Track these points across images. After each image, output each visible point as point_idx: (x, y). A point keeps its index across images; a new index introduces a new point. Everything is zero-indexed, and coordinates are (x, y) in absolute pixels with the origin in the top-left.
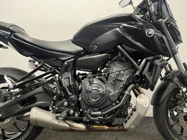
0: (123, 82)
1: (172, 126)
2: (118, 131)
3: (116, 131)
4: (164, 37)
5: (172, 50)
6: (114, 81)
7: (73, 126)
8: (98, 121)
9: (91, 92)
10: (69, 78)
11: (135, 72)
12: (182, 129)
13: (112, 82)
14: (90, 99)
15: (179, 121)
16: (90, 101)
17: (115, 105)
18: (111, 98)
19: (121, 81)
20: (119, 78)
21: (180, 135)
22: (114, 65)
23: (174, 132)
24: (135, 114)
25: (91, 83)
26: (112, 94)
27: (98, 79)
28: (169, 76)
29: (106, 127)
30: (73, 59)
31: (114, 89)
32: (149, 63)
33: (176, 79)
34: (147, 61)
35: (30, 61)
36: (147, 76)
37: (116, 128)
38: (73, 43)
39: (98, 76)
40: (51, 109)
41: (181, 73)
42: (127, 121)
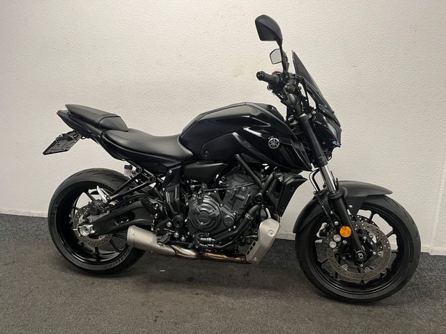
0: (243, 202)
2: (241, 262)
5: (318, 160)
6: (231, 199)
7: (179, 252)
8: (208, 249)
9: (198, 214)
10: (174, 191)
11: (258, 191)
13: (230, 201)
14: (197, 222)
16: (197, 225)
18: (226, 223)
19: (241, 200)
20: (239, 196)
22: (233, 178)
24: (258, 244)
25: (200, 202)
26: (227, 216)
27: (210, 196)
29: (224, 257)
30: (179, 167)
32: (275, 181)
35: (126, 166)
36: (272, 197)
38: (180, 142)
39: (209, 191)
40: (152, 229)
41: (331, 193)
42: (249, 252)
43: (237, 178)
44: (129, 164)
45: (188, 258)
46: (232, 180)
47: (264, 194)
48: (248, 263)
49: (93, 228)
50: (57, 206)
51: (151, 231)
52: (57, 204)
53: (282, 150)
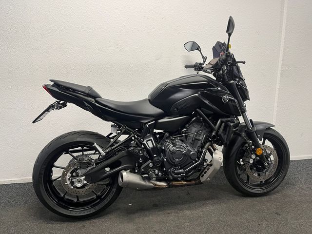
0: (200, 141)
1: (240, 175)
2: (195, 184)
3: (192, 185)
4: (236, 101)
5: (241, 109)
6: (192, 141)
7: (156, 185)
8: (180, 178)
9: (175, 153)
10: (151, 140)
11: (212, 132)
12: (248, 177)
13: (191, 142)
14: (174, 159)
15: (245, 170)
16: (174, 161)
17: (195, 163)
18: (192, 157)
19: (199, 140)
20: (197, 138)
21: (246, 182)
22: (193, 126)
23: (242, 180)
24: (211, 169)
25: (174, 145)
26: (192, 153)
27: (180, 140)
28: (237, 130)
29: (184, 183)
30: (154, 122)
31: (193, 148)
32: (223, 124)
33: (243, 134)
34: (222, 122)
35: (112, 126)
36: (222, 135)
37: (193, 182)
38: (151, 104)
39: (178, 137)
40: (136, 171)
41: (248, 129)
42: (203, 175)
43: (195, 125)
44: (113, 124)
45: (162, 188)
46: (193, 127)
47: (217, 133)
48: (202, 183)
49: (85, 179)
50: (45, 167)
51: (135, 173)
52: (45, 165)
53: (230, 103)
